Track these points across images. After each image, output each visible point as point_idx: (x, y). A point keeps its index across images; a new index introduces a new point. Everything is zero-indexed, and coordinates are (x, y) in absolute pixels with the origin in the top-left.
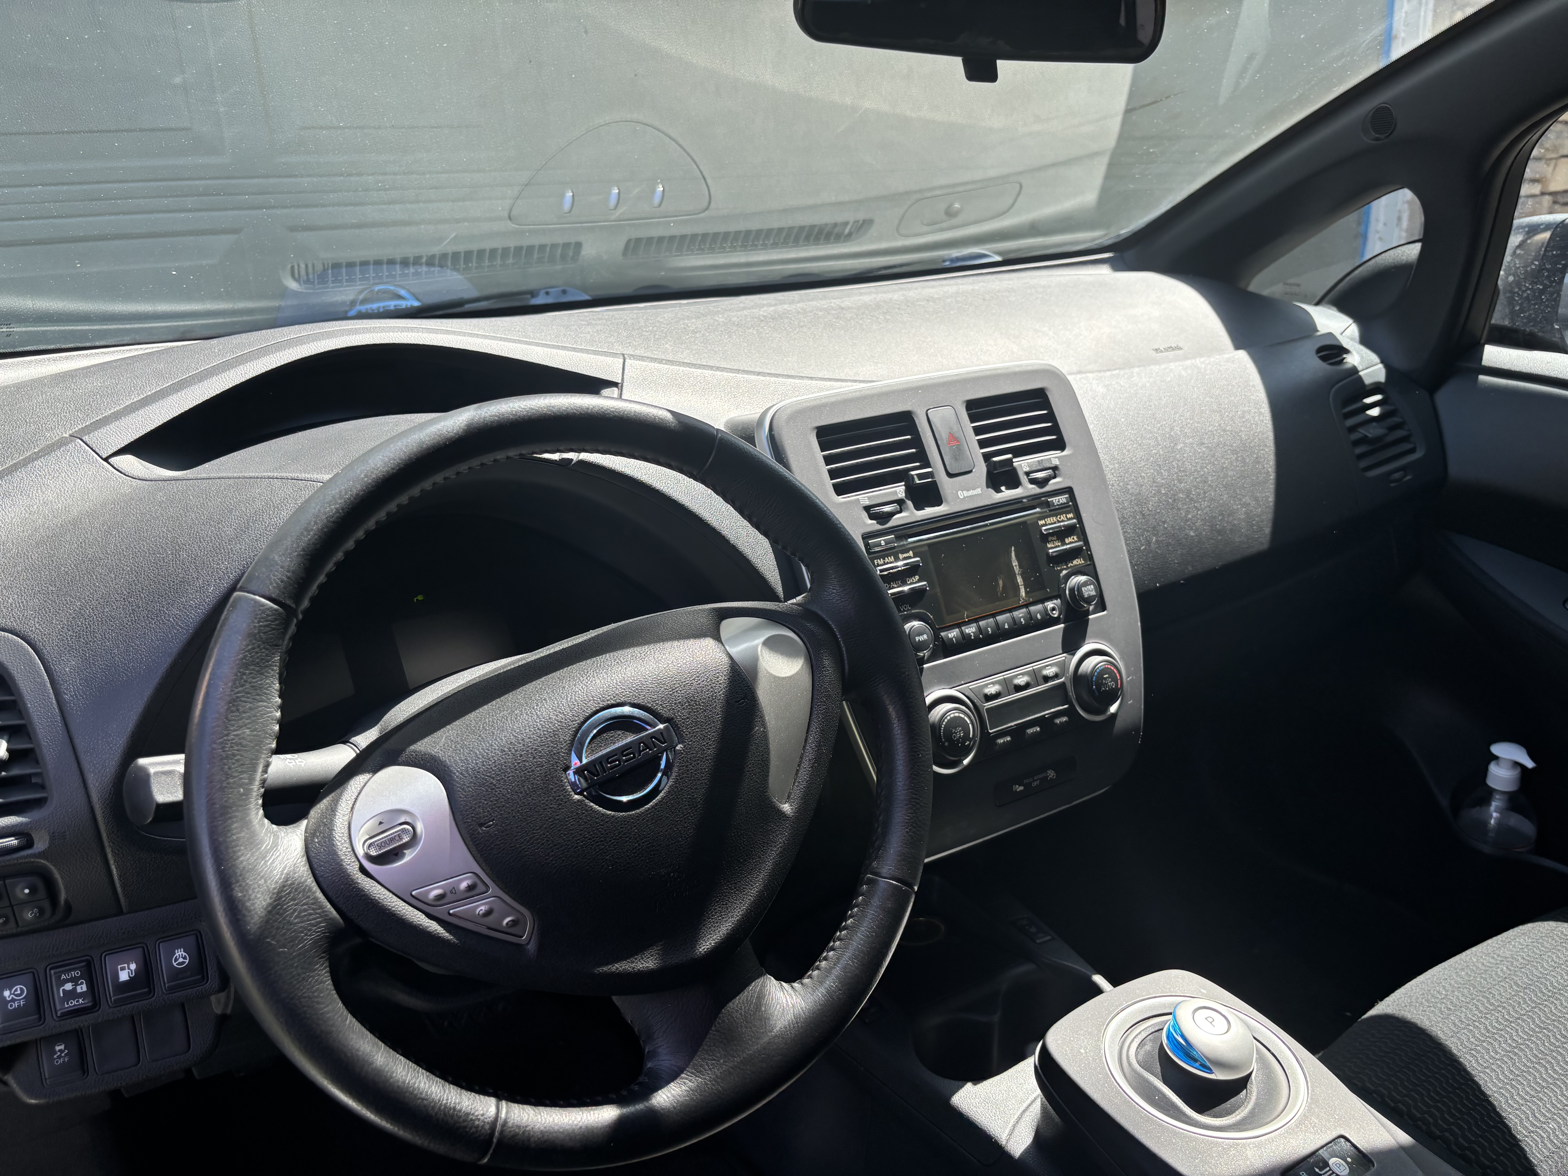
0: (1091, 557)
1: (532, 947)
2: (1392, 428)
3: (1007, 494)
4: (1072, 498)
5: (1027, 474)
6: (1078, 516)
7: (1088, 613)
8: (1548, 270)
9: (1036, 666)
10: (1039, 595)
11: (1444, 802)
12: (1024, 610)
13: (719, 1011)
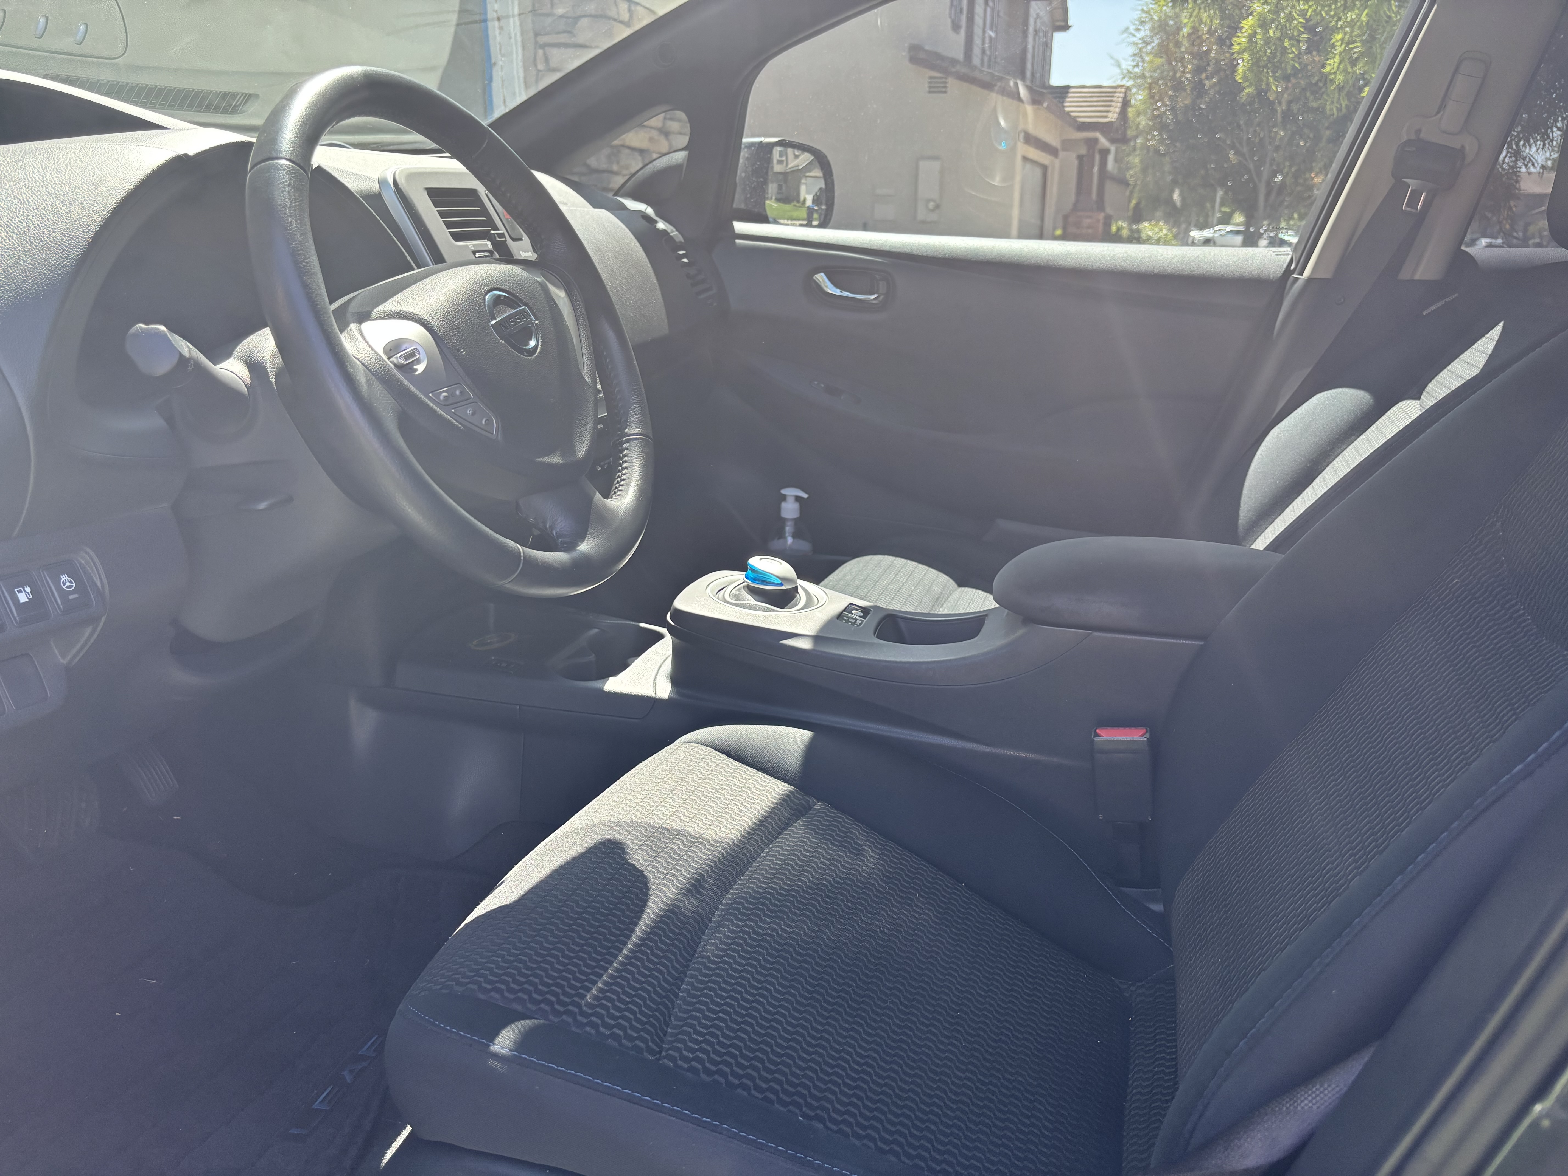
1: (500, 439)
8: (763, 171)
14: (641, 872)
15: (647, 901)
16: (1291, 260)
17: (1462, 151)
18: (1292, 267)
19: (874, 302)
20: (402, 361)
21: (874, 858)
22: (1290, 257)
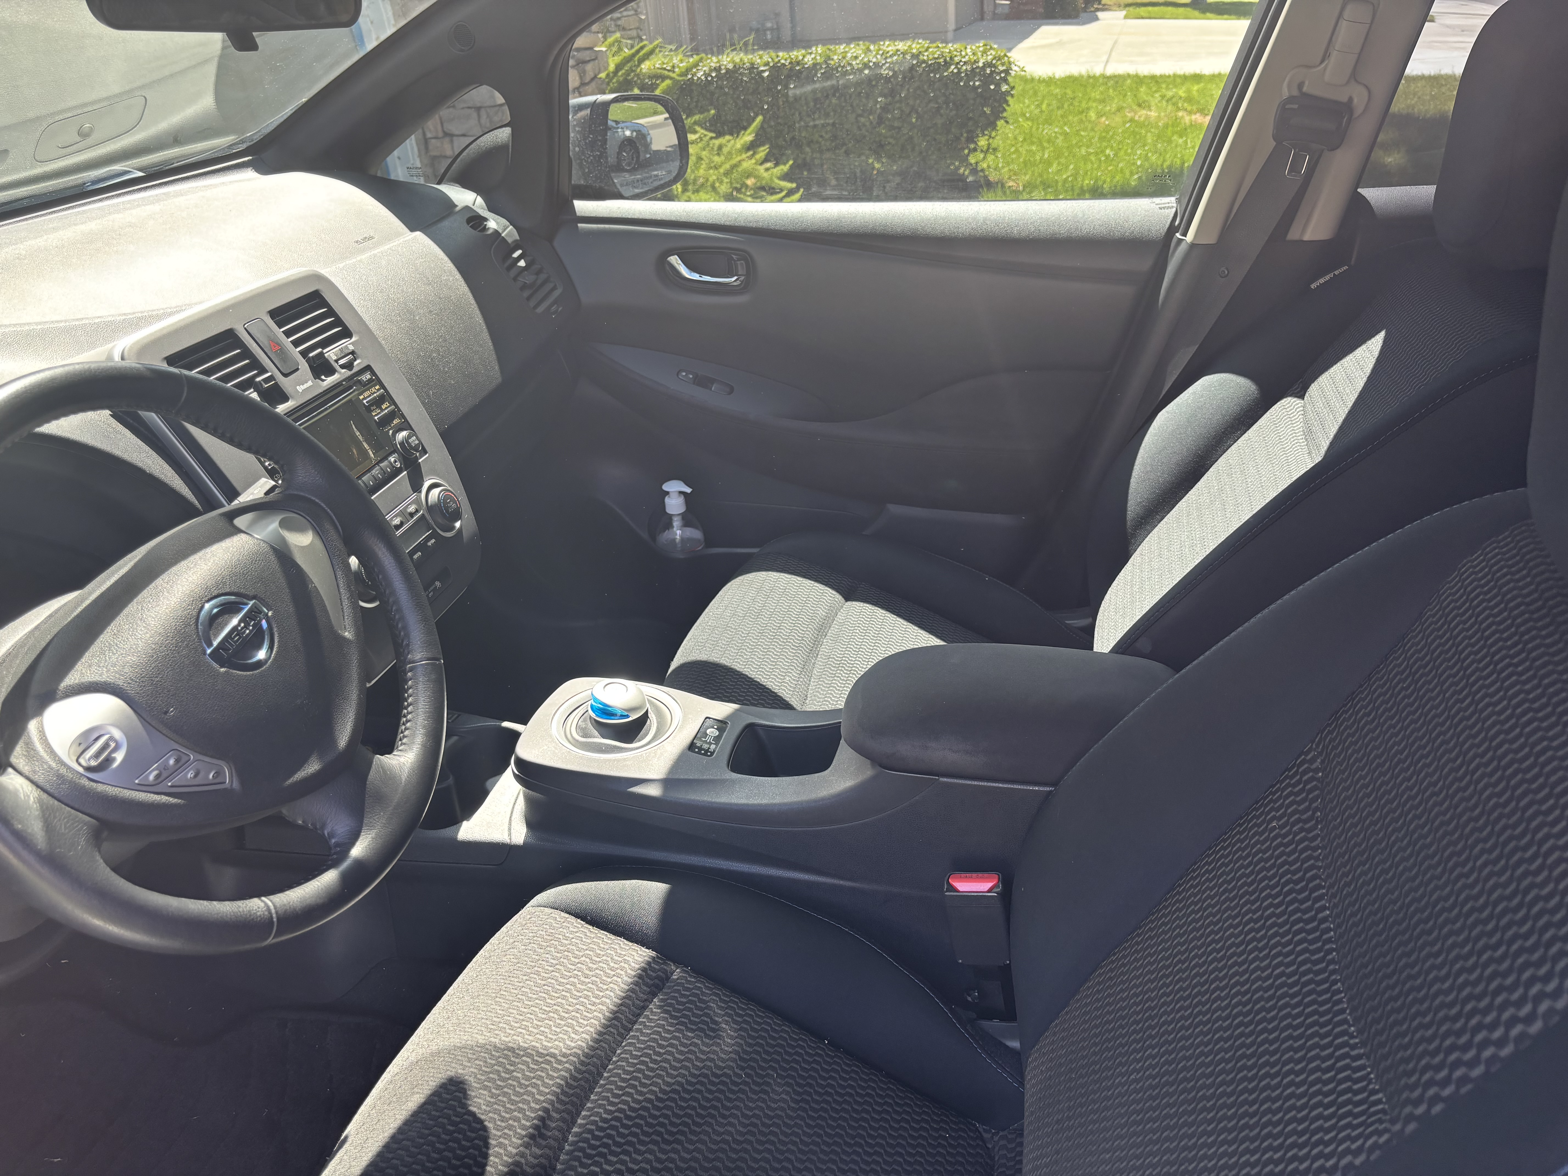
0: (403, 416)
1: (236, 785)
2: (539, 272)
3: (330, 381)
4: (373, 373)
5: (336, 361)
6: (383, 386)
7: (417, 459)
8: (600, 140)
9: (401, 507)
10: (382, 454)
11: (645, 535)
12: (378, 468)
13: (365, 784)
14: (481, 1122)
15: (485, 1165)
16: (1176, 213)
17: (1348, 106)
18: (1177, 223)
19: (735, 284)
20: (93, 763)
21: (732, 1038)
22: (1174, 210)
